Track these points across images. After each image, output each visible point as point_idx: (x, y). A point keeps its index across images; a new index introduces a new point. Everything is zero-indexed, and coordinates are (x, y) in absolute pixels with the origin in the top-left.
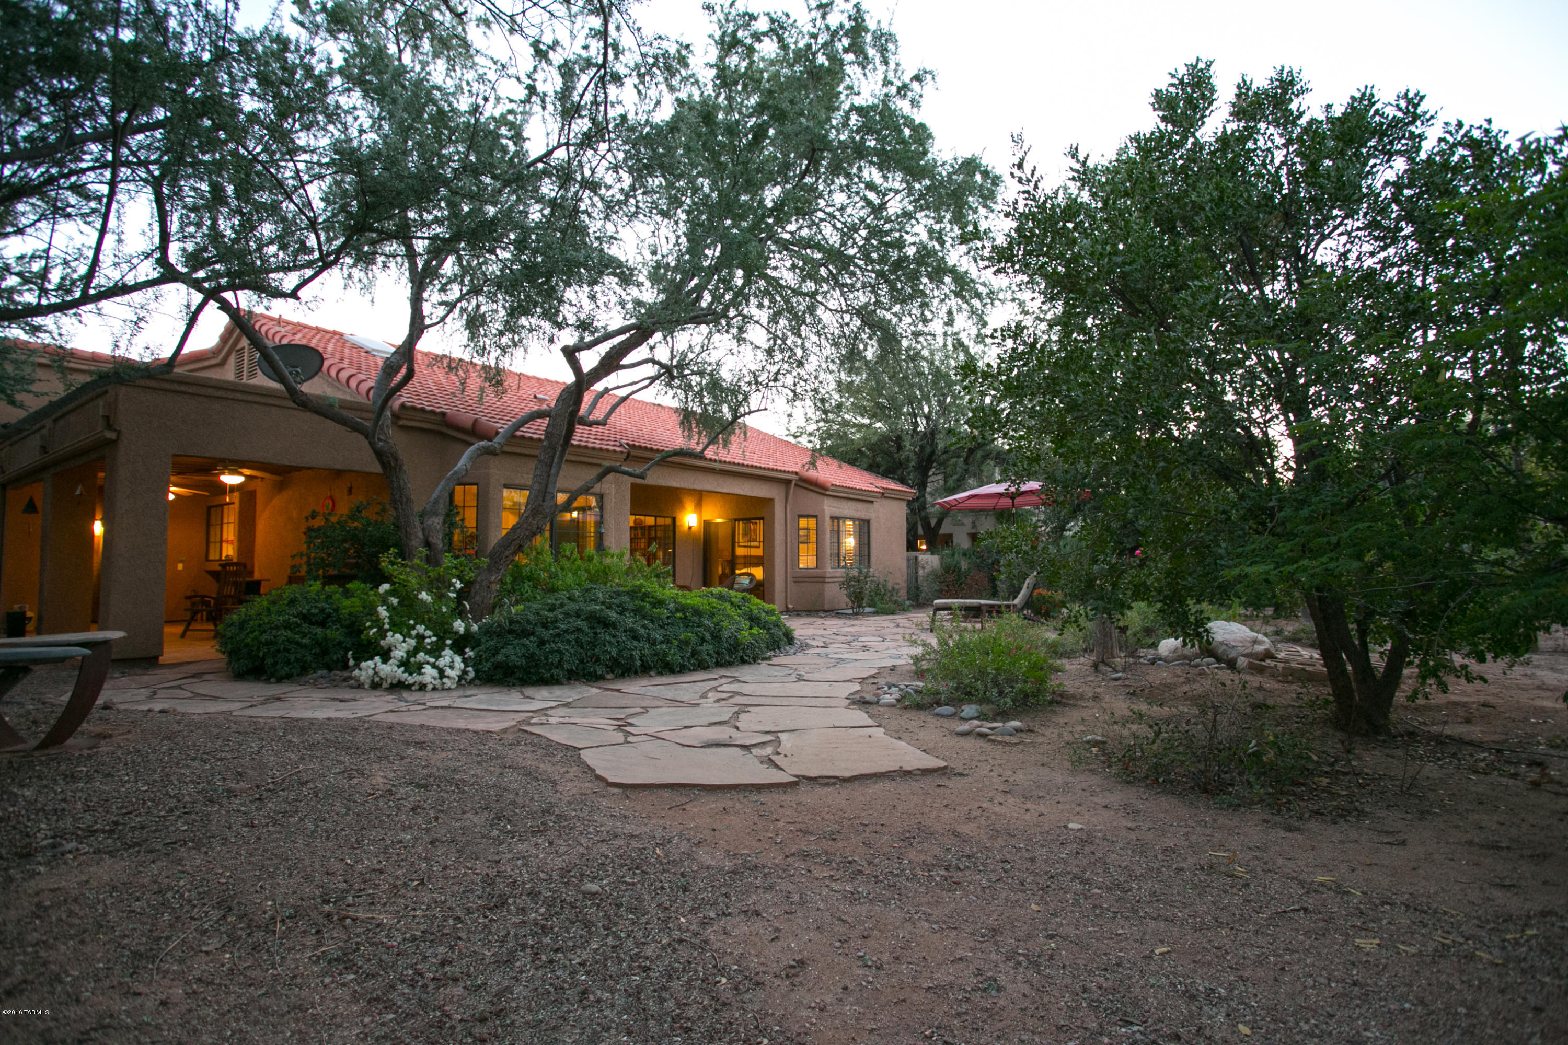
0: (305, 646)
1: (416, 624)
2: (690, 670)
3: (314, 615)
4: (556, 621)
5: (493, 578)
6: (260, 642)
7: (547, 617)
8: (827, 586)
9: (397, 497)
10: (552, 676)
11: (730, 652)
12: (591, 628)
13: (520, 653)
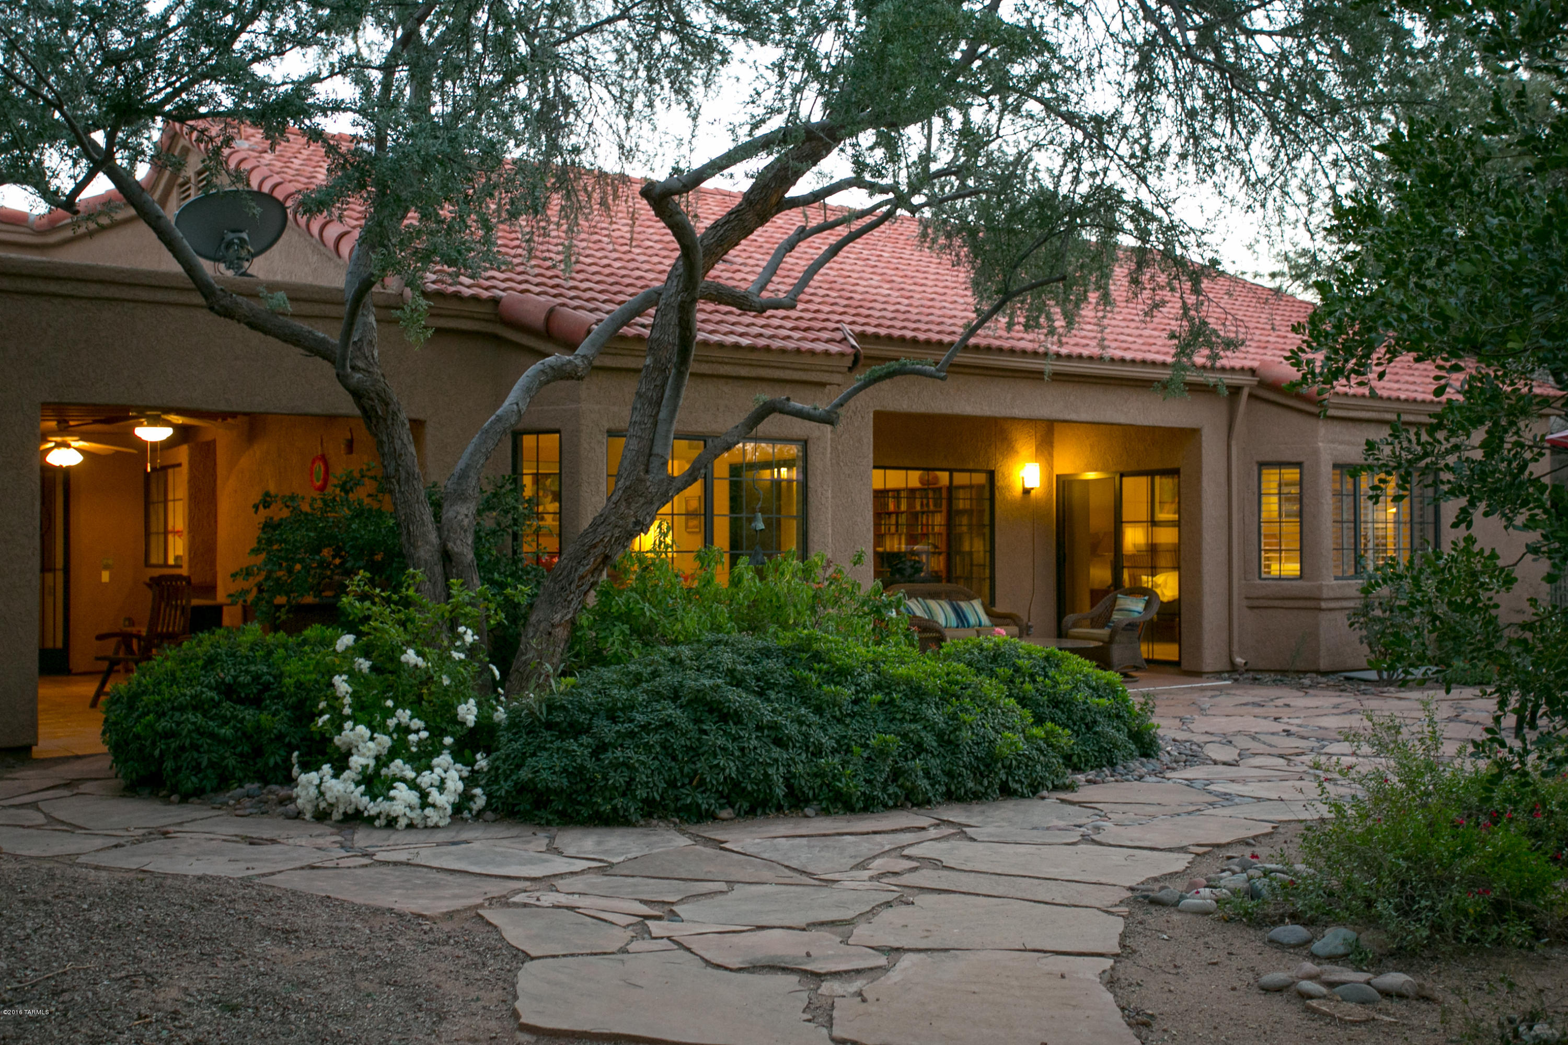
0: (223, 741)
1: (396, 707)
2: (886, 806)
3: (244, 686)
4: (633, 707)
5: (558, 617)
6: (157, 733)
7: (615, 701)
8: (1323, 616)
9: (391, 470)
10: (614, 809)
11: (978, 775)
12: (697, 721)
13: (559, 765)
